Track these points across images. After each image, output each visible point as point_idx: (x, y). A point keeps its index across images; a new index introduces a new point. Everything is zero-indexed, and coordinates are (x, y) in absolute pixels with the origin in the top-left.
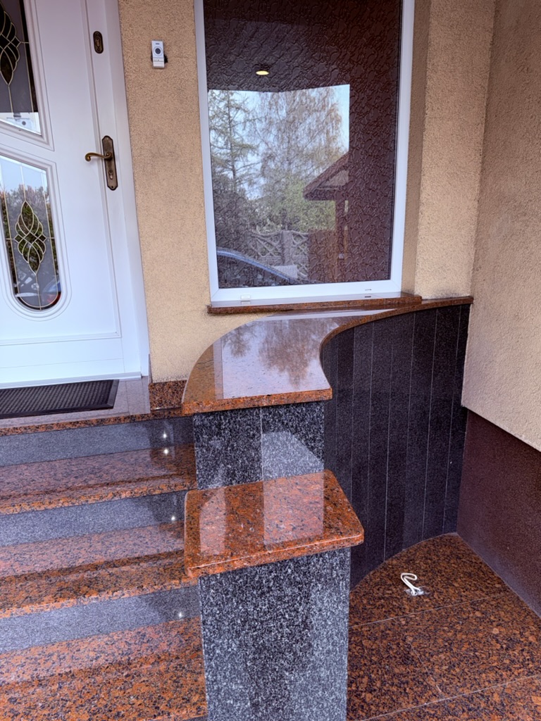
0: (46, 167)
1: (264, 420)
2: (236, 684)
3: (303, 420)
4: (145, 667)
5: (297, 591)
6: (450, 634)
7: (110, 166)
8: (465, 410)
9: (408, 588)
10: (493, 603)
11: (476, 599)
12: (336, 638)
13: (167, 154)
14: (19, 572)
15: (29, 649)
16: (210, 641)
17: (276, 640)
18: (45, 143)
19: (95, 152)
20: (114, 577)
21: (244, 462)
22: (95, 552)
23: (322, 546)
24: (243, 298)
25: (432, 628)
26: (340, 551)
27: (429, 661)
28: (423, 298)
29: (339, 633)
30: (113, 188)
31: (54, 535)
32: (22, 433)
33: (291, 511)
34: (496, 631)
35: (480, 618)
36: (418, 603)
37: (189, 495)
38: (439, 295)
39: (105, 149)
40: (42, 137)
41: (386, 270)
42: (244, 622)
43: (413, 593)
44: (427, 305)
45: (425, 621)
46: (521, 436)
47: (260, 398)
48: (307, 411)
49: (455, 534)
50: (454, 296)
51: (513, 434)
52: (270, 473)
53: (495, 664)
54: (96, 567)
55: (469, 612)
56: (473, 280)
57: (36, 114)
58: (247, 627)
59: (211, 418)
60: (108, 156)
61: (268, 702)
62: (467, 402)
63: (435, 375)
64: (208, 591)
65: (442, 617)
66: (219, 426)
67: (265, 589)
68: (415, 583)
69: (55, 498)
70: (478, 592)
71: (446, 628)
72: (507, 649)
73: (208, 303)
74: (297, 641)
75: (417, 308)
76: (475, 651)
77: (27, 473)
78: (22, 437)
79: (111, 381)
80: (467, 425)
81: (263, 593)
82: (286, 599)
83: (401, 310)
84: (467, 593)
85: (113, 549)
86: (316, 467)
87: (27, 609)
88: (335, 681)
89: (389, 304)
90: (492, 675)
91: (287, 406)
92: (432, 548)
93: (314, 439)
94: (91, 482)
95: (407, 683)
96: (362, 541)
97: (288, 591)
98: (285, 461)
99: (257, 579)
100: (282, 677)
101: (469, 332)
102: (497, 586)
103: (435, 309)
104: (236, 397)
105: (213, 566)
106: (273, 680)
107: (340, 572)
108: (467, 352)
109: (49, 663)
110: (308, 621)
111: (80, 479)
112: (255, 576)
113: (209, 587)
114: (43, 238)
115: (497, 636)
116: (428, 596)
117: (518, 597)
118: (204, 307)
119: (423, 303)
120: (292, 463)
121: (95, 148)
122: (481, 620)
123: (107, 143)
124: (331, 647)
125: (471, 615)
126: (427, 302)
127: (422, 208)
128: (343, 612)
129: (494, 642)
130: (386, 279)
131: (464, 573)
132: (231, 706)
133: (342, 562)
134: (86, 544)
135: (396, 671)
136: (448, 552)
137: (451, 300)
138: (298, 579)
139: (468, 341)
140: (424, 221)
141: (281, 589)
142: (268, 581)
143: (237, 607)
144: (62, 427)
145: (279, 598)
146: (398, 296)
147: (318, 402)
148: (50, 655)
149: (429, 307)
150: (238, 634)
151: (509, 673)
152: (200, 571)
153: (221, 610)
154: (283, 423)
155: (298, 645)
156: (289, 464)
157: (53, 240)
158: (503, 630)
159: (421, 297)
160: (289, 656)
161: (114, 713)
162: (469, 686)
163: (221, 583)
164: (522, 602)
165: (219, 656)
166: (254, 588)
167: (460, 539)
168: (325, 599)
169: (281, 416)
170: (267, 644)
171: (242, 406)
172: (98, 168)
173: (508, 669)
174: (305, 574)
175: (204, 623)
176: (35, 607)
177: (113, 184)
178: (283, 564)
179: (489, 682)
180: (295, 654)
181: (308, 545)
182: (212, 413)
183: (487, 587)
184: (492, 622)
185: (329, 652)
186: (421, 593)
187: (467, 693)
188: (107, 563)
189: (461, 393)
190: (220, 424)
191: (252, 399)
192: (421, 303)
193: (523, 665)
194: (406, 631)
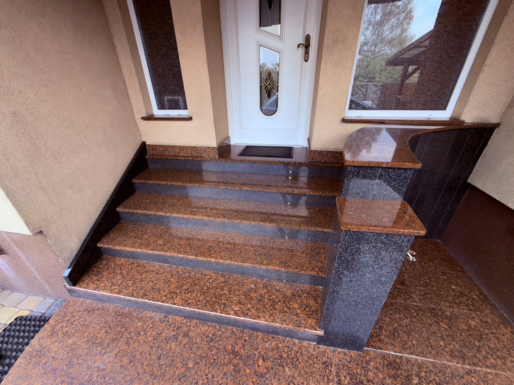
0: (279, 51)
1: (380, 173)
2: (346, 271)
3: (400, 176)
4: (298, 253)
5: (383, 246)
6: (428, 281)
7: (307, 50)
8: (470, 184)
9: (408, 256)
10: (455, 275)
11: (445, 271)
12: (394, 268)
13: (340, 41)
14: (258, 211)
15: (259, 236)
16: (341, 254)
17: (368, 261)
18: (280, 40)
19: (301, 43)
20: (290, 221)
21: (365, 190)
22: (283, 210)
23: (404, 232)
24: (359, 115)
25: (418, 276)
26: (410, 236)
27: (414, 288)
28: (466, 122)
29: (396, 267)
30: (306, 61)
31: (269, 201)
32: (261, 163)
33: (387, 215)
34: (454, 287)
35: (446, 279)
36: (412, 264)
37: (338, 198)
38: (476, 121)
39: (306, 41)
40: (280, 37)
41: (445, 104)
42: (356, 251)
43: (411, 259)
44: (468, 126)
45: (415, 272)
46: (508, 204)
47: (383, 163)
48: (404, 172)
49: (439, 240)
50: (487, 122)
51: (502, 201)
52: (376, 197)
53: (451, 300)
54: (284, 216)
55: (440, 275)
56: (505, 113)
57: (280, 25)
58: (357, 253)
59: (356, 168)
60: (307, 46)
61: (357, 281)
62: (472, 180)
63: (457, 164)
64: (346, 236)
65: (425, 273)
66: (358, 173)
67: (370, 242)
68: (412, 255)
69: (271, 188)
70: (447, 268)
71: (426, 278)
72: (459, 296)
73: (343, 117)
74: (376, 264)
75: (461, 127)
76: (440, 291)
77: (261, 177)
78: (260, 164)
79: (291, 148)
80: (467, 192)
81: (368, 243)
82: (378, 248)
83: (451, 128)
84: (440, 267)
85: (289, 211)
86: (399, 198)
87: (261, 223)
88: (387, 283)
89: (443, 124)
90: (447, 304)
91: (394, 168)
92: (425, 243)
93: (402, 186)
94: (284, 185)
95: (402, 293)
96: (424, 234)
97: (379, 245)
98: (385, 193)
99: (367, 237)
100: (365, 275)
101: (488, 143)
102: (459, 269)
103: (471, 129)
104: (371, 161)
105: (353, 228)
106: (361, 275)
107: (406, 244)
108: (483, 154)
109: (265, 243)
110: (384, 259)
111: (280, 183)
112: (367, 236)
113: (347, 235)
114: (274, 85)
115: (454, 289)
116: (418, 263)
117: (470, 277)
118: (341, 119)
119: (465, 124)
120: (388, 194)
121: (301, 40)
122: (446, 280)
123: (308, 38)
124: (390, 271)
125: (441, 277)
126: (467, 124)
127: (484, 68)
128: (401, 260)
129: (452, 291)
130: (442, 110)
131: (441, 259)
132: (342, 278)
133: (409, 240)
134: (280, 207)
135: (397, 286)
136: (433, 247)
137: (484, 124)
138: (386, 242)
139: (486, 148)
140: (482, 76)
141: (376, 243)
142: (372, 239)
143: (356, 245)
144: (275, 163)
145: (374, 247)
146: (448, 120)
147: (411, 169)
148: (266, 240)
149: (469, 127)
150: (353, 255)
151: (457, 306)
152: (347, 228)
153: (349, 244)
154: (389, 176)
155: (376, 266)
156: (386, 195)
157: (278, 86)
158: (458, 288)
159: (464, 121)
160: (371, 269)
161: (287, 265)
162: (434, 304)
163: (352, 234)
164: (473, 280)
165: (343, 260)
166: (365, 240)
167: (441, 243)
168: (395, 253)
169: (389, 172)
170: (363, 262)
171: (373, 166)
172: (301, 51)
173: (457, 304)
174: (389, 240)
175: (341, 247)
176: (264, 224)
177: (306, 59)
178: (381, 234)
179: (445, 306)
180: (374, 268)
181: (398, 230)
182: (357, 166)
183: (452, 268)
184: (452, 283)
185: (389, 272)
186: (415, 260)
187: (432, 306)
188: (287, 215)
189: (469, 175)
190: (359, 172)
191: (379, 163)
192: (463, 124)
193: (467, 305)
194: (405, 273)
